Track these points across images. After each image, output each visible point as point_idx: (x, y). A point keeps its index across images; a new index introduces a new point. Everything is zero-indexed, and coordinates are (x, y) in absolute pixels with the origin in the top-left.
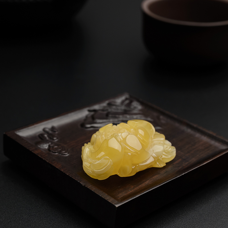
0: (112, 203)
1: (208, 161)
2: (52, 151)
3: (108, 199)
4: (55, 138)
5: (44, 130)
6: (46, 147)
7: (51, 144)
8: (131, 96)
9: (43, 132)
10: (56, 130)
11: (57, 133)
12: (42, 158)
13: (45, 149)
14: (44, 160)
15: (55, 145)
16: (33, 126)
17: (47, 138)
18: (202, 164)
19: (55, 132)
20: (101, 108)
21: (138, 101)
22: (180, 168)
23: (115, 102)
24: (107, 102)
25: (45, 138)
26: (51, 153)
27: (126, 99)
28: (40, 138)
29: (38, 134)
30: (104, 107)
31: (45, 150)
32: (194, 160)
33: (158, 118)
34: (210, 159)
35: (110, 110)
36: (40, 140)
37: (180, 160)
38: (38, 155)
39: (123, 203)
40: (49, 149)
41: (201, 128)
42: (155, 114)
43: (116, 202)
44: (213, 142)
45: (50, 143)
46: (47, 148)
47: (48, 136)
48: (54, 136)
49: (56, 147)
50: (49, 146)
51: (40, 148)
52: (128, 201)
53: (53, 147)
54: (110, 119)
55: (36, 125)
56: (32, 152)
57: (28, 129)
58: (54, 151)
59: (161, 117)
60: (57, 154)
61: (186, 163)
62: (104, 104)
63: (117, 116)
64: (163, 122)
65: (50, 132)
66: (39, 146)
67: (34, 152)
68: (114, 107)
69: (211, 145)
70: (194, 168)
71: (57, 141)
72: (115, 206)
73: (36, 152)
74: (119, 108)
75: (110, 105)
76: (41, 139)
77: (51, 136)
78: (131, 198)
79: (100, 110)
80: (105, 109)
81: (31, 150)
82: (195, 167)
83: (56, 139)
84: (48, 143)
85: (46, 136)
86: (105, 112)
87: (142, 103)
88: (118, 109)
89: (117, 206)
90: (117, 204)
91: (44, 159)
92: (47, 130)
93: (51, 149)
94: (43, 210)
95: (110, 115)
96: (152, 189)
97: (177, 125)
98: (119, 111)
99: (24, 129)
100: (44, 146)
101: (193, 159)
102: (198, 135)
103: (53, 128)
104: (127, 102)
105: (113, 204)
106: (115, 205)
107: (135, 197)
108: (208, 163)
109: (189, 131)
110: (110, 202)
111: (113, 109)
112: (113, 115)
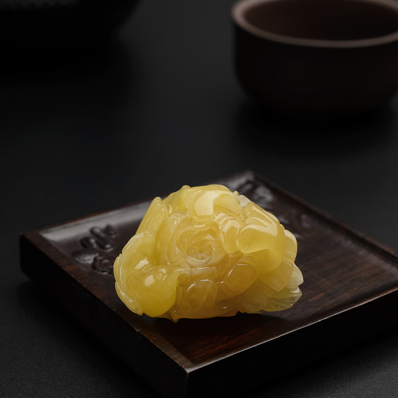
0: (180, 365)
1: (371, 299)
2: (98, 268)
3: (174, 358)
4: (108, 246)
5: (92, 231)
6: (89, 260)
7: (100, 256)
8: (256, 178)
9: (90, 235)
10: (113, 232)
11: (114, 237)
13: (88, 264)
14: (79, 284)
15: (106, 258)
17: (95, 246)
18: (358, 304)
19: (111, 235)
21: (268, 186)
22: (318, 309)
25: (91, 245)
26: (96, 271)
27: (248, 182)
28: (83, 245)
29: (79, 238)
31: (86, 266)
32: (347, 296)
33: (299, 219)
34: (375, 297)
36: (81, 248)
37: (322, 294)
38: (71, 274)
39: (201, 367)
40: (93, 266)
41: (370, 239)
42: (294, 211)
43: (189, 363)
44: (387, 267)
45: (97, 255)
46: (90, 262)
47: (97, 242)
48: (106, 243)
49: (106, 261)
50: (95, 259)
51: (78, 262)
52: (210, 363)
53: (101, 261)
56: (63, 268)
57: (64, 228)
58: (101, 269)
59: (304, 217)
60: (105, 273)
61: (332, 302)
64: (306, 225)
65: (103, 235)
66: (77, 259)
67: (65, 269)
69: (383, 271)
71: (112, 252)
72: (185, 371)
73: (68, 269)
76: (84, 246)
77: (102, 242)
78: (217, 358)
81: (60, 265)
82: (345, 309)
83: (109, 248)
84: (95, 253)
85: (93, 241)
87: (274, 191)
89: (188, 371)
90: (189, 367)
91: (79, 282)
92: (97, 231)
93: (97, 264)
96: (257, 345)
97: (329, 232)
99: (57, 228)
100: (86, 258)
101: (346, 294)
102: (362, 252)
103: (108, 230)
104: (249, 187)
105: (183, 366)
106: (185, 369)
107: (224, 356)
108: (370, 302)
109: (348, 244)
110: (178, 362)
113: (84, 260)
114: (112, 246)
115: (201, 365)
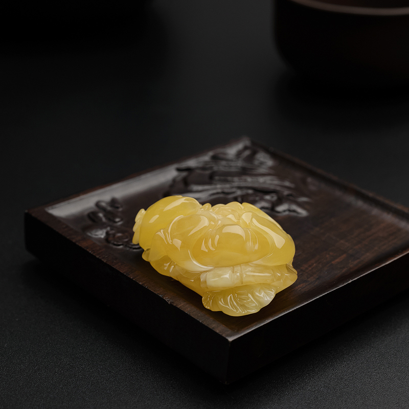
0: (221, 334)
1: (395, 257)
2: (112, 242)
3: (213, 328)
4: (117, 220)
5: (98, 204)
6: (102, 235)
7: (111, 230)
8: (253, 143)
9: (96, 209)
10: (119, 206)
11: (120, 209)
12: (94, 254)
13: (100, 238)
14: (98, 259)
15: (119, 232)
16: (78, 199)
17: (104, 220)
18: (384, 263)
19: (118, 208)
20: (200, 165)
21: (267, 151)
22: (344, 270)
23: (225, 154)
24: (211, 154)
25: (101, 219)
26: (111, 245)
27: (246, 148)
28: (91, 219)
29: (86, 213)
30: (206, 163)
31: (100, 240)
32: (368, 256)
33: (304, 181)
34: (399, 255)
35: (215, 168)
36: (89, 222)
37: (344, 256)
38: (88, 250)
39: (242, 334)
40: (107, 239)
41: (381, 199)
42: (298, 175)
43: (229, 332)
44: (403, 224)
45: (109, 229)
46: (103, 237)
47: (105, 216)
48: (115, 216)
49: (119, 235)
50: (107, 233)
51: (90, 237)
52: (250, 330)
53: (114, 235)
54: (216, 184)
55: (82, 197)
56: (77, 243)
57: (69, 203)
58: (115, 243)
59: (309, 180)
60: (121, 247)
61: (355, 262)
62: (206, 158)
63: (229, 178)
64: (313, 188)
65: (109, 208)
66: (89, 234)
67: (80, 245)
68: (224, 163)
69: (399, 230)
70: (370, 270)
71: (121, 225)
72: (227, 340)
73: (83, 245)
74: (233, 164)
75: (215, 158)
76: (93, 220)
77: (110, 216)
78: (256, 325)
79: (197, 168)
80: (208, 166)
81: (74, 241)
82: (372, 269)
83: (119, 222)
84: (106, 228)
85: (101, 215)
86: (208, 172)
87: (273, 155)
88: (231, 166)
89: (230, 339)
90: (230, 336)
91: (97, 257)
92: (103, 204)
93: (111, 238)
94: (97, 349)
95: (217, 178)
96: (293, 309)
97: (338, 193)
98: (233, 170)
99: (62, 204)
100: (97, 233)
101: (368, 254)
102: (375, 211)
103: (113, 202)
104: (247, 153)
105: (224, 335)
106: (227, 338)
107: (263, 322)
108: (395, 261)
109: (360, 204)
110: (218, 331)
111: (221, 167)
112: (222, 178)
113: (96, 235)
114: (122, 220)
115: (242, 333)
